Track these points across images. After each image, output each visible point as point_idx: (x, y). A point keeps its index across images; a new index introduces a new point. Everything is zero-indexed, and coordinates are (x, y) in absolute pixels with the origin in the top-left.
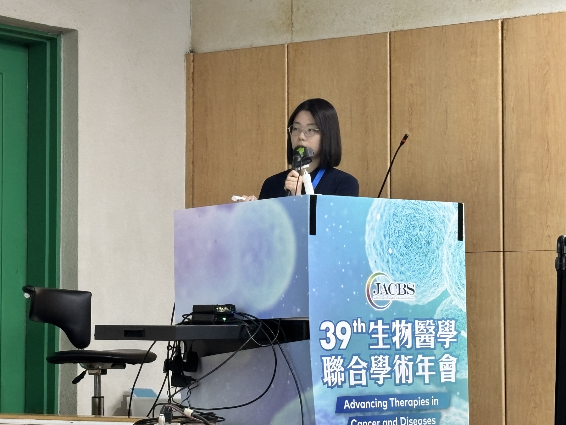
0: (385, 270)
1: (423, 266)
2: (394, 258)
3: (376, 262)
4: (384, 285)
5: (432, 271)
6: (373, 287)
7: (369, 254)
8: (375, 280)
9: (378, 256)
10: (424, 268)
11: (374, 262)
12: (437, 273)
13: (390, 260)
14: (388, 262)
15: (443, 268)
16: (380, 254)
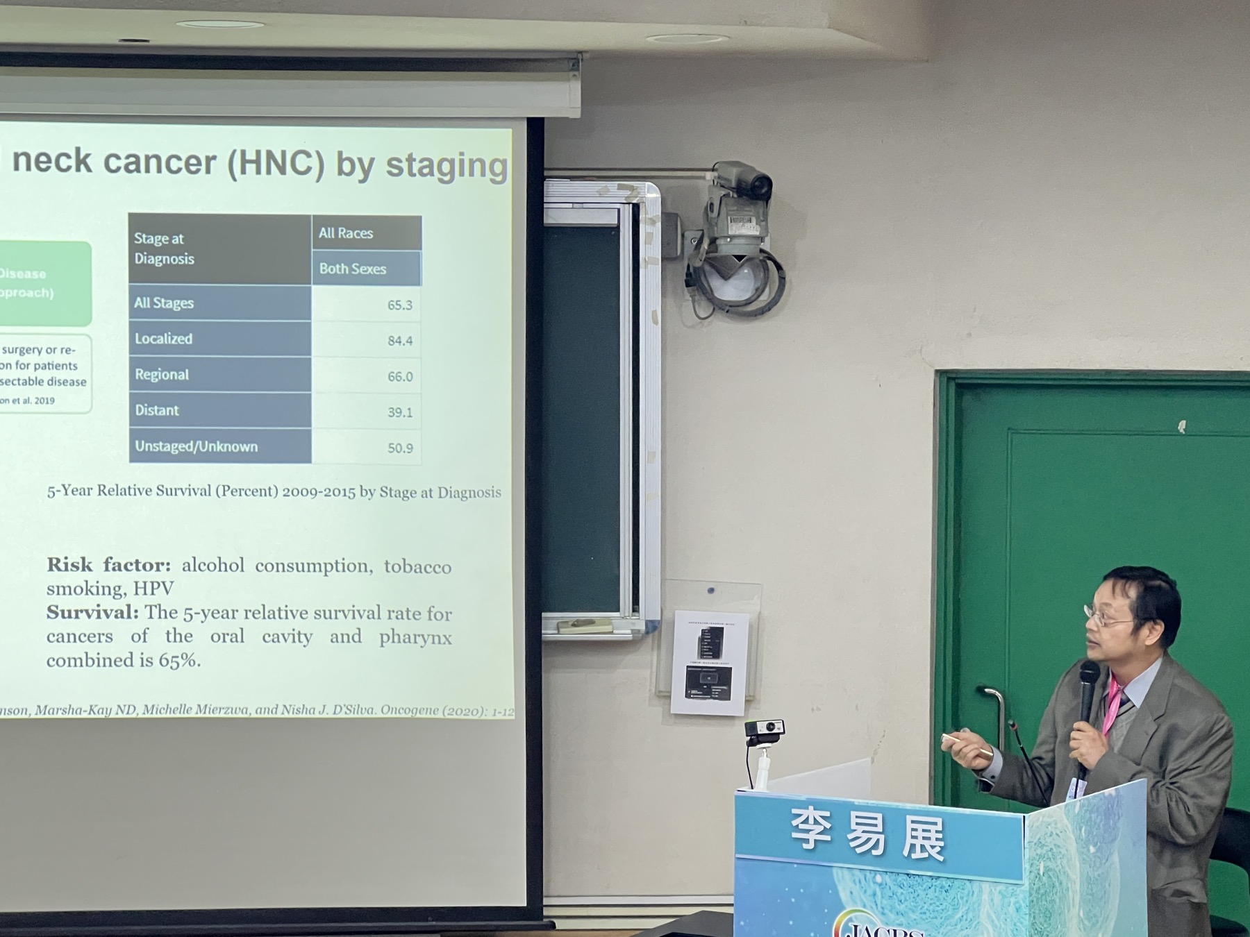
0: (869, 907)
1: (941, 907)
2: (885, 891)
3: (851, 893)
4: (867, 929)
5: (960, 915)
6: (846, 928)
7: (839, 881)
8: (850, 920)
9: (856, 884)
10: (943, 910)
11: (849, 893)
12: (969, 920)
13: (879, 893)
14: (874, 894)
15: (981, 914)
16: (860, 882)
